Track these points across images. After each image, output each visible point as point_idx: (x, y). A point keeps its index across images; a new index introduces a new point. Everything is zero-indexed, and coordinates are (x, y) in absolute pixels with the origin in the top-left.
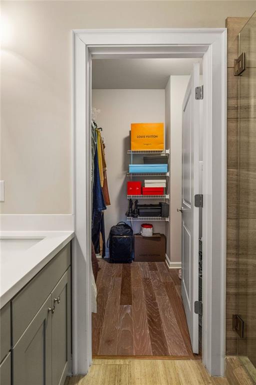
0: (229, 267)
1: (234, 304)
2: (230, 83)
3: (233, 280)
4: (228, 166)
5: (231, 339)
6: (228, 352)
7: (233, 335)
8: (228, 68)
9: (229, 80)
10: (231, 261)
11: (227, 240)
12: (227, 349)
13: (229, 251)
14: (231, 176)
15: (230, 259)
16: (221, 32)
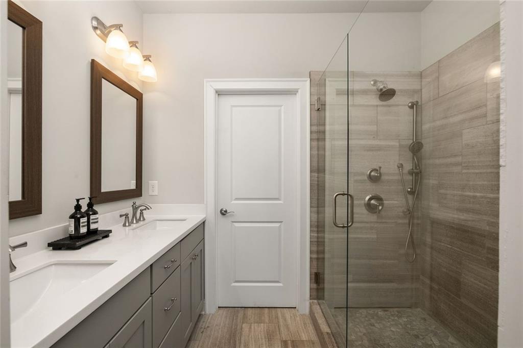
0: (312, 240)
1: (316, 265)
2: (312, 115)
3: (315, 249)
4: (311, 171)
5: (313, 289)
6: (311, 298)
7: (315, 286)
8: (311, 105)
9: (312, 113)
10: (313, 236)
11: (311, 221)
12: (310, 296)
13: (312, 229)
14: (313, 178)
15: (312, 234)
16: (306, 81)
